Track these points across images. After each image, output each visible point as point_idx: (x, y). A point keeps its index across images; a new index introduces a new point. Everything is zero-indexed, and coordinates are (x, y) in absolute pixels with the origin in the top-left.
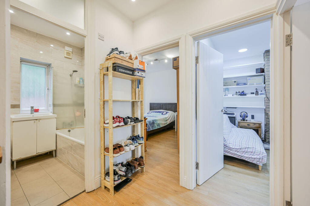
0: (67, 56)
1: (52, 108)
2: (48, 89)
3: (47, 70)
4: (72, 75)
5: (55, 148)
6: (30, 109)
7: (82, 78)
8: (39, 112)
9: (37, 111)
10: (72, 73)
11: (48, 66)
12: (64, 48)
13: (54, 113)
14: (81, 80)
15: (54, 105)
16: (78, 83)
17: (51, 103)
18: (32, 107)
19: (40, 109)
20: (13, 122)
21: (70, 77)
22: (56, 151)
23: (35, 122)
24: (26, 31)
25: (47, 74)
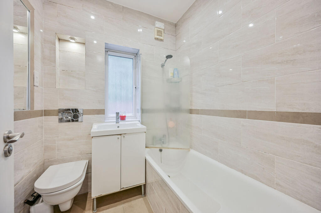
0: (158, 37)
1: (139, 114)
2: (136, 88)
3: (134, 60)
4: (164, 66)
5: (143, 182)
6: (115, 115)
7: (177, 69)
8: (126, 120)
9: (123, 118)
10: (163, 63)
11: (136, 55)
12: (154, 25)
13: (142, 123)
14: (176, 72)
15: (143, 111)
16: (171, 77)
17: (139, 107)
18: (117, 114)
19: (127, 115)
20: (92, 137)
21: (161, 68)
22: (145, 185)
23: (118, 138)
24: (110, 5)
25: (135, 66)
